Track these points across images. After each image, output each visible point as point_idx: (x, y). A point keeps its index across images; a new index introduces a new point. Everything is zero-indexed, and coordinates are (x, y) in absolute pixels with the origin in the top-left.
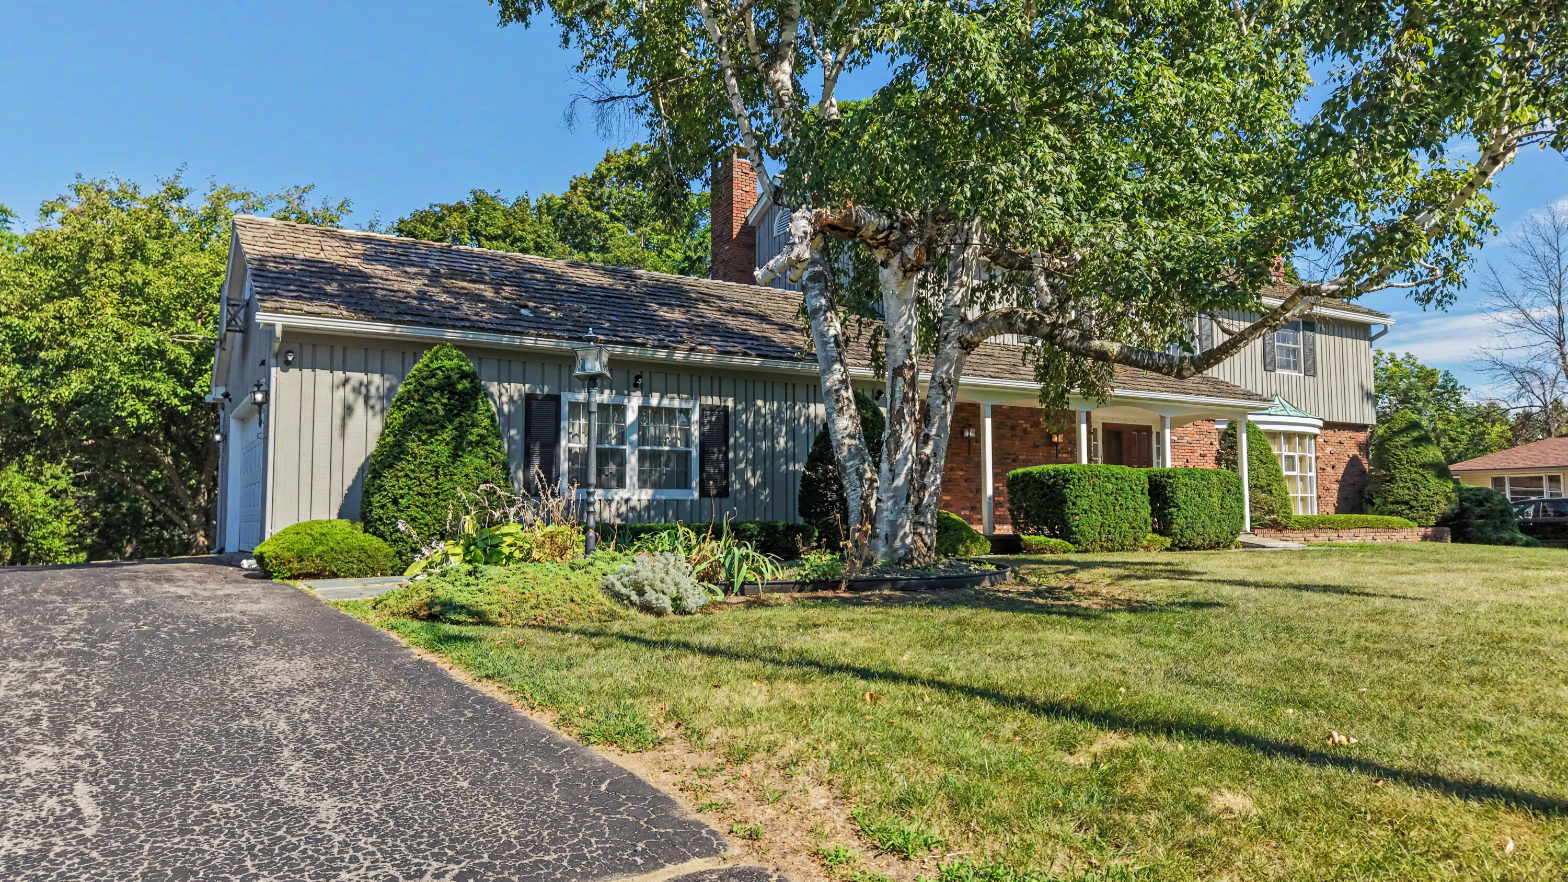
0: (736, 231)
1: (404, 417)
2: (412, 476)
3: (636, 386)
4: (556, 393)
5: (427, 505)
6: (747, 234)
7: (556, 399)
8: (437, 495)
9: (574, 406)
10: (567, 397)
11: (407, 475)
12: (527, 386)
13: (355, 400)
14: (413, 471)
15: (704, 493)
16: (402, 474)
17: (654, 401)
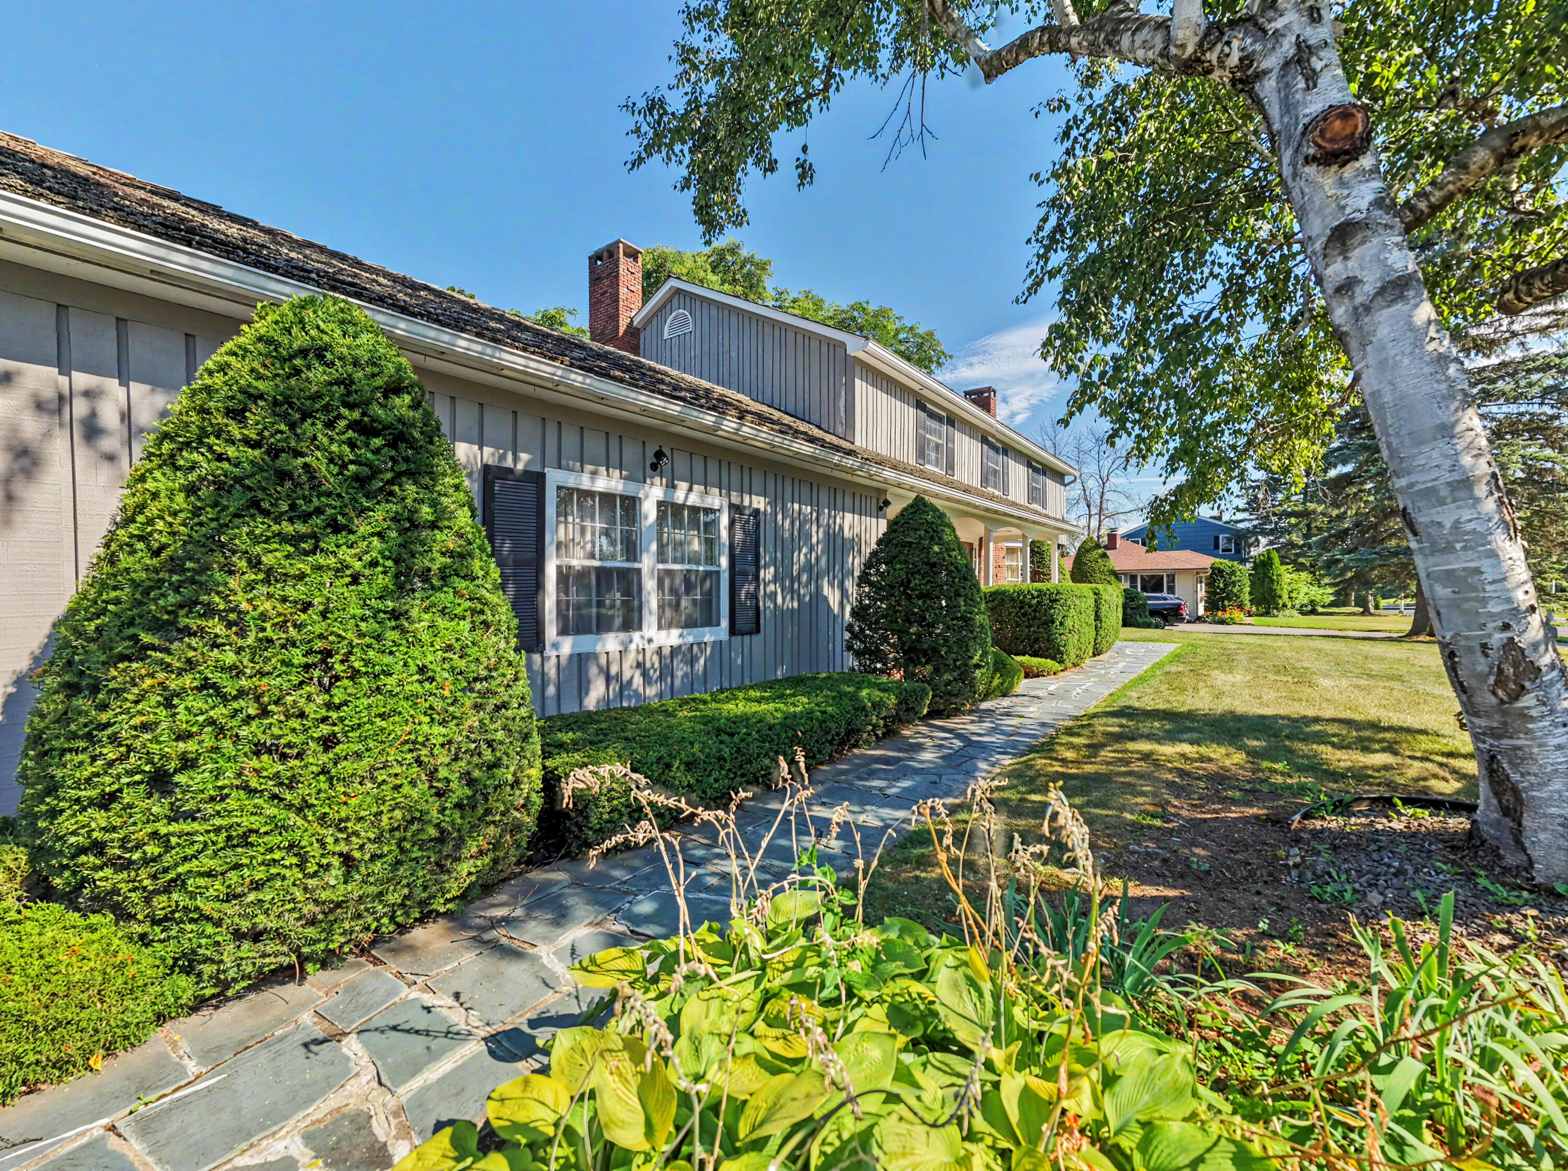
0: (622, 330)
1: (191, 490)
2: (230, 688)
3: (654, 467)
4: (537, 468)
5: (292, 783)
6: (632, 334)
7: (539, 479)
8: (328, 743)
9: (567, 495)
10: (555, 477)
11: (206, 685)
12: (487, 450)
13: (47, 435)
14: (235, 671)
15: (733, 631)
16: (188, 680)
17: (680, 496)
